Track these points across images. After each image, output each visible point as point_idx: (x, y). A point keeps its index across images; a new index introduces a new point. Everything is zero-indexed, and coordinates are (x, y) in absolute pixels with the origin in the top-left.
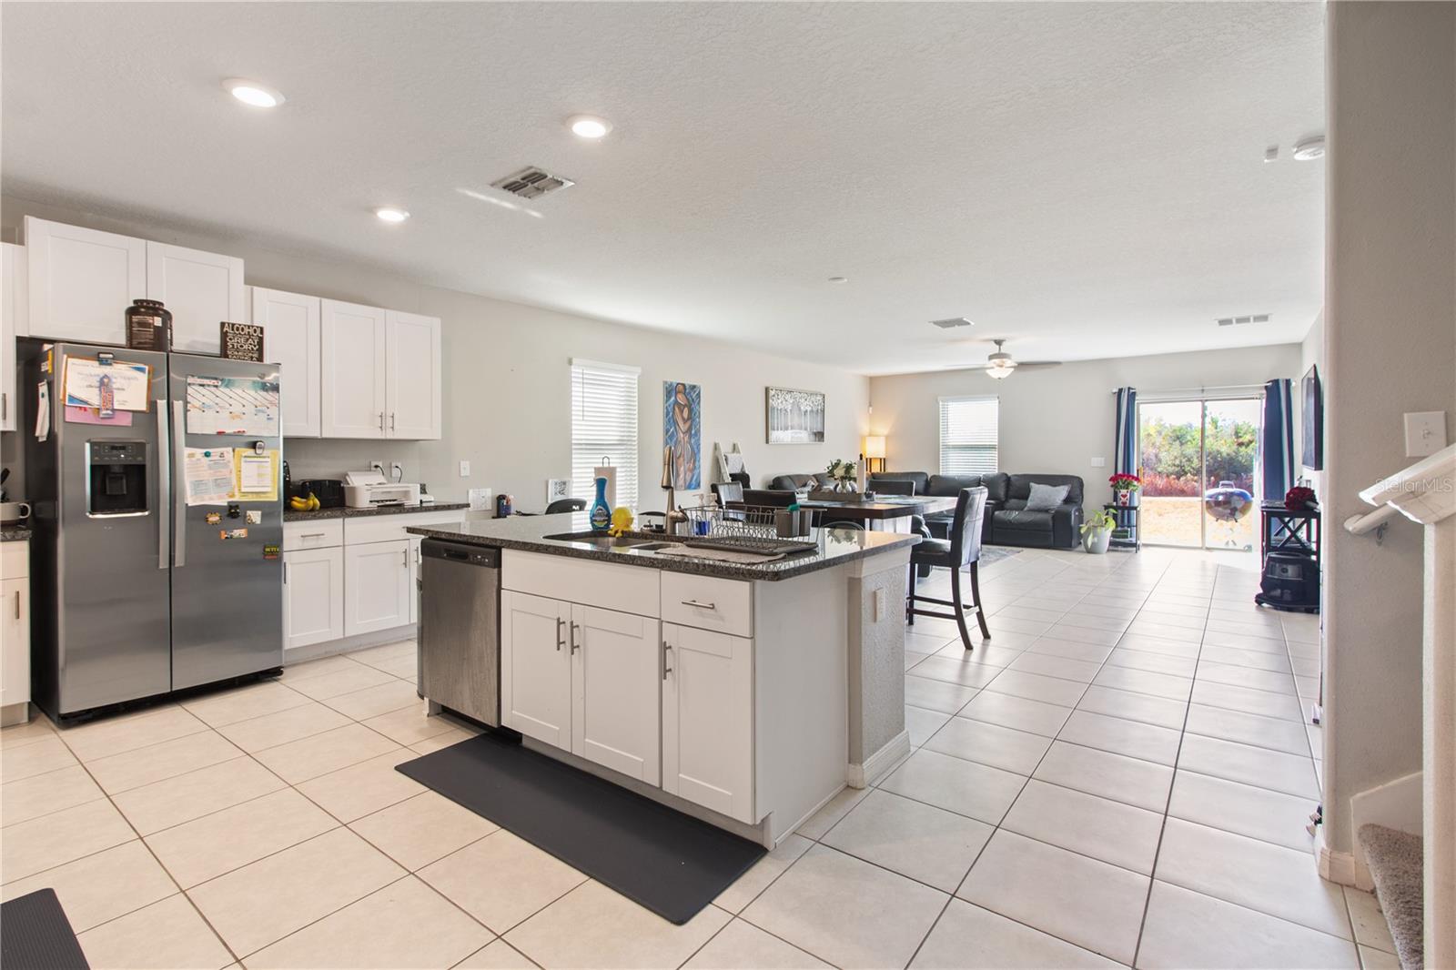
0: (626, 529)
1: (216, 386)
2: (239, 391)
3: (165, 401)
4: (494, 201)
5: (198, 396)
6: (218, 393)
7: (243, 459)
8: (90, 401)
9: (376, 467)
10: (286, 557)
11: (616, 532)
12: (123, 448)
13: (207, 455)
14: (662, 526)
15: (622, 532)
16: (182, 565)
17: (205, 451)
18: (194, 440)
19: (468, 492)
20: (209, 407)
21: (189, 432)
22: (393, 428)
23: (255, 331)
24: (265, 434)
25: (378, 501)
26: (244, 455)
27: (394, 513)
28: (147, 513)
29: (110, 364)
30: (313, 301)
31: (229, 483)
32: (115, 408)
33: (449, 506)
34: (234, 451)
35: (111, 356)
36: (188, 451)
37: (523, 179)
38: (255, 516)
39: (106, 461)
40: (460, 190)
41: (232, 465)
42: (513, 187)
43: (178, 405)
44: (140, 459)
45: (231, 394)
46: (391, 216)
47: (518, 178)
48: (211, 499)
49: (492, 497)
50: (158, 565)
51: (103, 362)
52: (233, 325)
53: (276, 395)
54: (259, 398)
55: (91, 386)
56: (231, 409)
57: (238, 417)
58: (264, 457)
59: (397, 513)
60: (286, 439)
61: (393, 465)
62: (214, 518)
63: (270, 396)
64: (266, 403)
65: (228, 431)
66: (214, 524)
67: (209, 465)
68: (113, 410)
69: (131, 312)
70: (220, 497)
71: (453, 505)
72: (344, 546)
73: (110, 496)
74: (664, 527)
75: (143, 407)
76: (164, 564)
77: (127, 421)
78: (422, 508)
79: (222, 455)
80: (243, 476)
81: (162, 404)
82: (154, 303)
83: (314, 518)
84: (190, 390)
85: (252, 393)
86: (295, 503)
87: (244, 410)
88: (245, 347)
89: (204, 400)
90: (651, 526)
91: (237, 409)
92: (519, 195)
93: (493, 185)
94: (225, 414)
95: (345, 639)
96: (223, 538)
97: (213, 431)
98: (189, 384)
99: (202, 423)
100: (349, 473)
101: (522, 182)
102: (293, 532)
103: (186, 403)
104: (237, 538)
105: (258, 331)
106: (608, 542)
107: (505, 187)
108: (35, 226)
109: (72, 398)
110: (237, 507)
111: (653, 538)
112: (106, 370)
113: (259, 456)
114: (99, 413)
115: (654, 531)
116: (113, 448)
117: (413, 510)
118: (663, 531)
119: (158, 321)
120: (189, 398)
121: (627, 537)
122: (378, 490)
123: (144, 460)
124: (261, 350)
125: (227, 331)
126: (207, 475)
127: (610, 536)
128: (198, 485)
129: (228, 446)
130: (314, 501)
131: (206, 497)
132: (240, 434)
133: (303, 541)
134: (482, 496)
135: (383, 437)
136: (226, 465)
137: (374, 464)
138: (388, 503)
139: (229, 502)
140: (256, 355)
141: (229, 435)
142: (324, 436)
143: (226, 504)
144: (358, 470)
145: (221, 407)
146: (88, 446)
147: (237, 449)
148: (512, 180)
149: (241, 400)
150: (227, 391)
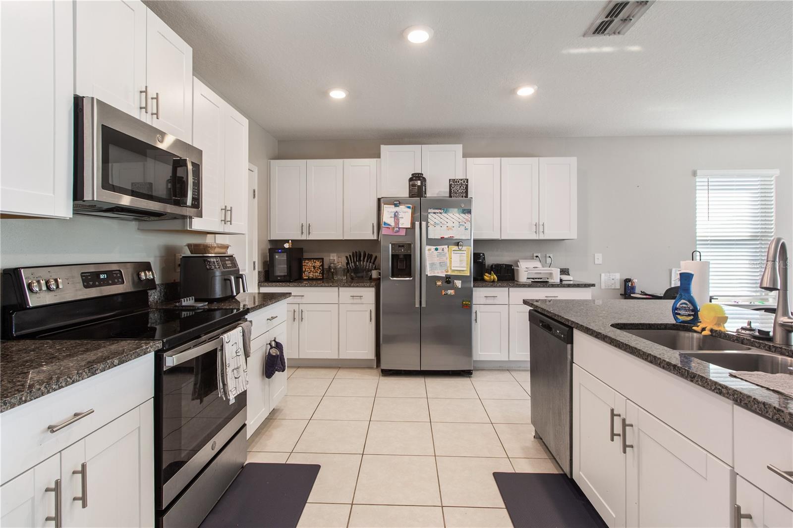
0: (716, 328)
1: (441, 213)
2: (451, 215)
3: (419, 223)
4: (594, 50)
5: (433, 219)
6: (442, 217)
7: (453, 252)
8: (391, 224)
9: (537, 257)
10: (474, 308)
11: (704, 329)
12: (403, 246)
13: (436, 249)
14: (768, 333)
15: (712, 330)
16: (425, 306)
17: (435, 247)
18: (431, 242)
19: (601, 275)
20: (438, 224)
21: (429, 238)
22: (543, 232)
23: (464, 182)
24: (464, 238)
25: (533, 278)
26: (453, 249)
27: (540, 287)
28: (411, 279)
29: (398, 206)
30: (497, 160)
31: (446, 265)
32: (400, 227)
33: (578, 284)
34: (448, 247)
35: (398, 202)
36: (428, 247)
37: (607, 17)
38: (458, 283)
39: (397, 252)
40: (564, 52)
41: (447, 255)
42: (601, 29)
43: (424, 224)
44: (409, 251)
45: (448, 217)
46: (526, 92)
47: (603, 18)
48: (438, 273)
49: (620, 280)
50: (415, 305)
51: (396, 205)
52: (454, 180)
53: (469, 216)
54: (461, 218)
55: (391, 217)
56: (448, 225)
57: (451, 229)
58: (463, 251)
59: (542, 287)
60: (474, 240)
61: (548, 255)
62: (439, 283)
63: (467, 216)
64: (464, 220)
65: (446, 237)
66: (439, 286)
67: (437, 255)
68: (399, 228)
69: (411, 180)
70: (442, 272)
71: (582, 284)
72: (509, 305)
73: (400, 269)
74: (771, 334)
75: (409, 226)
76: (417, 305)
77: (403, 233)
78: (561, 285)
79: (443, 249)
80: (452, 261)
81: (417, 224)
82: (418, 174)
83: (492, 286)
84: (429, 216)
85: (458, 215)
86: (485, 277)
87: (454, 225)
88: (460, 191)
89: (435, 221)
90: (751, 330)
91: (450, 224)
92: (609, 34)
93: (584, 35)
94: (445, 227)
95: (509, 361)
96: (443, 294)
97: (439, 237)
98: (429, 213)
99: (434, 233)
100: (520, 260)
101: (607, 20)
102: (480, 294)
103: (427, 223)
104: (449, 295)
105: (466, 181)
106: (692, 338)
107: (594, 33)
108: (385, 149)
109: (385, 224)
110: (450, 278)
111: (752, 344)
112: (397, 209)
113: (460, 250)
114: (394, 230)
115: (755, 337)
116: (399, 246)
117: (553, 286)
118: (771, 339)
119: (419, 183)
120: (429, 220)
121: (717, 338)
122: (532, 272)
123: (411, 252)
124: (467, 192)
125: (453, 183)
126: (436, 260)
127: (696, 332)
128: (432, 264)
129: (446, 245)
130: (494, 277)
131: (436, 271)
132: (451, 238)
133: (486, 299)
134: (613, 279)
135: (537, 238)
136: (444, 255)
137: (535, 255)
138: (536, 280)
139: (446, 275)
140: (464, 195)
141: (446, 239)
142: (502, 238)
143: (444, 276)
144: (526, 258)
145: (443, 224)
146: (390, 245)
147: (450, 247)
148: (599, 21)
149: (452, 219)
150: (445, 215)
